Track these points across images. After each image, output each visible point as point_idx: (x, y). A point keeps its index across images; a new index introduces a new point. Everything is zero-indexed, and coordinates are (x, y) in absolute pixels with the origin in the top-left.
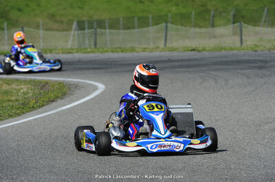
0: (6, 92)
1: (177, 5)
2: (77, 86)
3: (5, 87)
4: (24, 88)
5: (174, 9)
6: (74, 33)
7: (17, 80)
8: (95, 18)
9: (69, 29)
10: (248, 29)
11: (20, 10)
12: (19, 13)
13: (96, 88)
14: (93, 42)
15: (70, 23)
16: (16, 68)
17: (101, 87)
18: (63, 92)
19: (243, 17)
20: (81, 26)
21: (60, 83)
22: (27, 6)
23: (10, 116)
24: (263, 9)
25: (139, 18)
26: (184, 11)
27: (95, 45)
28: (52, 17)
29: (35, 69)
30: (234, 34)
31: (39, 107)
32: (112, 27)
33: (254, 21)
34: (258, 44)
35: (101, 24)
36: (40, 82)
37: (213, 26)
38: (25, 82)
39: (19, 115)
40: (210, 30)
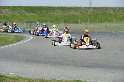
0: (9, 38)
1: (50, 18)
2: (26, 37)
3: (8, 37)
4: (13, 37)
5: (50, 19)
6: (25, 24)
7: (11, 35)
8: (30, 20)
9: (24, 23)
10: (68, 24)
11: (12, 18)
12: (12, 19)
13: (30, 38)
14: (30, 26)
15: (24, 21)
16: (15, 31)
17: (32, 37)
18: (22, 38)
19: (66, 21)
20: (27, 22)
21: (22, 36)
22: (14, 17)
23: (9, 44)
24: (71, 19)
25: (41, 21)
26: (52, 19)
27: (30, 27)
28: (20, 20)
29: (19, 31)
30: (64, 25)
31: (17, 42)
32: (34, 23)
33: (69, 23)
34: (70, 28)
35: (32, 22)
36: (17, 36)
37: (59, 23)
38: (13, 36)
39: (12, 44)
40: (58, 24)
